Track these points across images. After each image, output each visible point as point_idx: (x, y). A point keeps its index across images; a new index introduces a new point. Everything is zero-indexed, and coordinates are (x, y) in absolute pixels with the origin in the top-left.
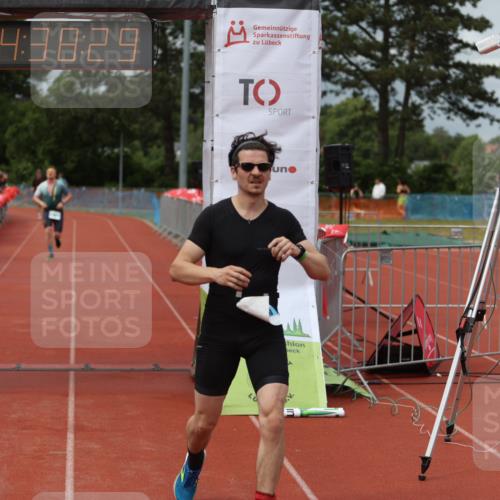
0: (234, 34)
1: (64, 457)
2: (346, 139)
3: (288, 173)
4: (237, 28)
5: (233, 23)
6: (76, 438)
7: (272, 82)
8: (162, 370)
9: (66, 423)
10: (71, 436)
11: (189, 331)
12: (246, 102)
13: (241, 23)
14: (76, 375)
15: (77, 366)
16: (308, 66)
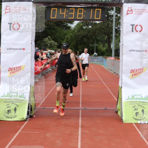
0: (129, 11)
1: (78, 135)
7: (140, 25)
10: (80, 129)
11: (115, 98)
13: (131, 8)
15: (82, 108)
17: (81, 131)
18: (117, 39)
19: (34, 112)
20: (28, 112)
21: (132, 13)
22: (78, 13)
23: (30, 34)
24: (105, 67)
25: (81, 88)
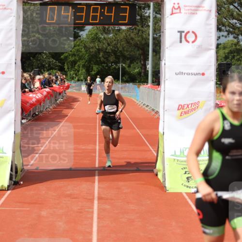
0: (175, 9)
1: (93, 212)
2: (228, 60)
3: (201, 76)
4: (176, 6)
5: (174, 4)
6: (98, 203)
7: (193, 32)
8: (140, 170)
9: (94, 196)
10: (96, 202)
11: (154, 152)
12: (181, 42)
13: (178, 4)
14: (98, 172)
15: (99, 169)
16: (211, 24)
17: (98, 206)
18: (156, 55)
19: (22, 176)
20: (11, 175)
21: (180, 12)
22: (91, 14)
23: (14, 48)
24: (137, 100)
25: (98, 136)
